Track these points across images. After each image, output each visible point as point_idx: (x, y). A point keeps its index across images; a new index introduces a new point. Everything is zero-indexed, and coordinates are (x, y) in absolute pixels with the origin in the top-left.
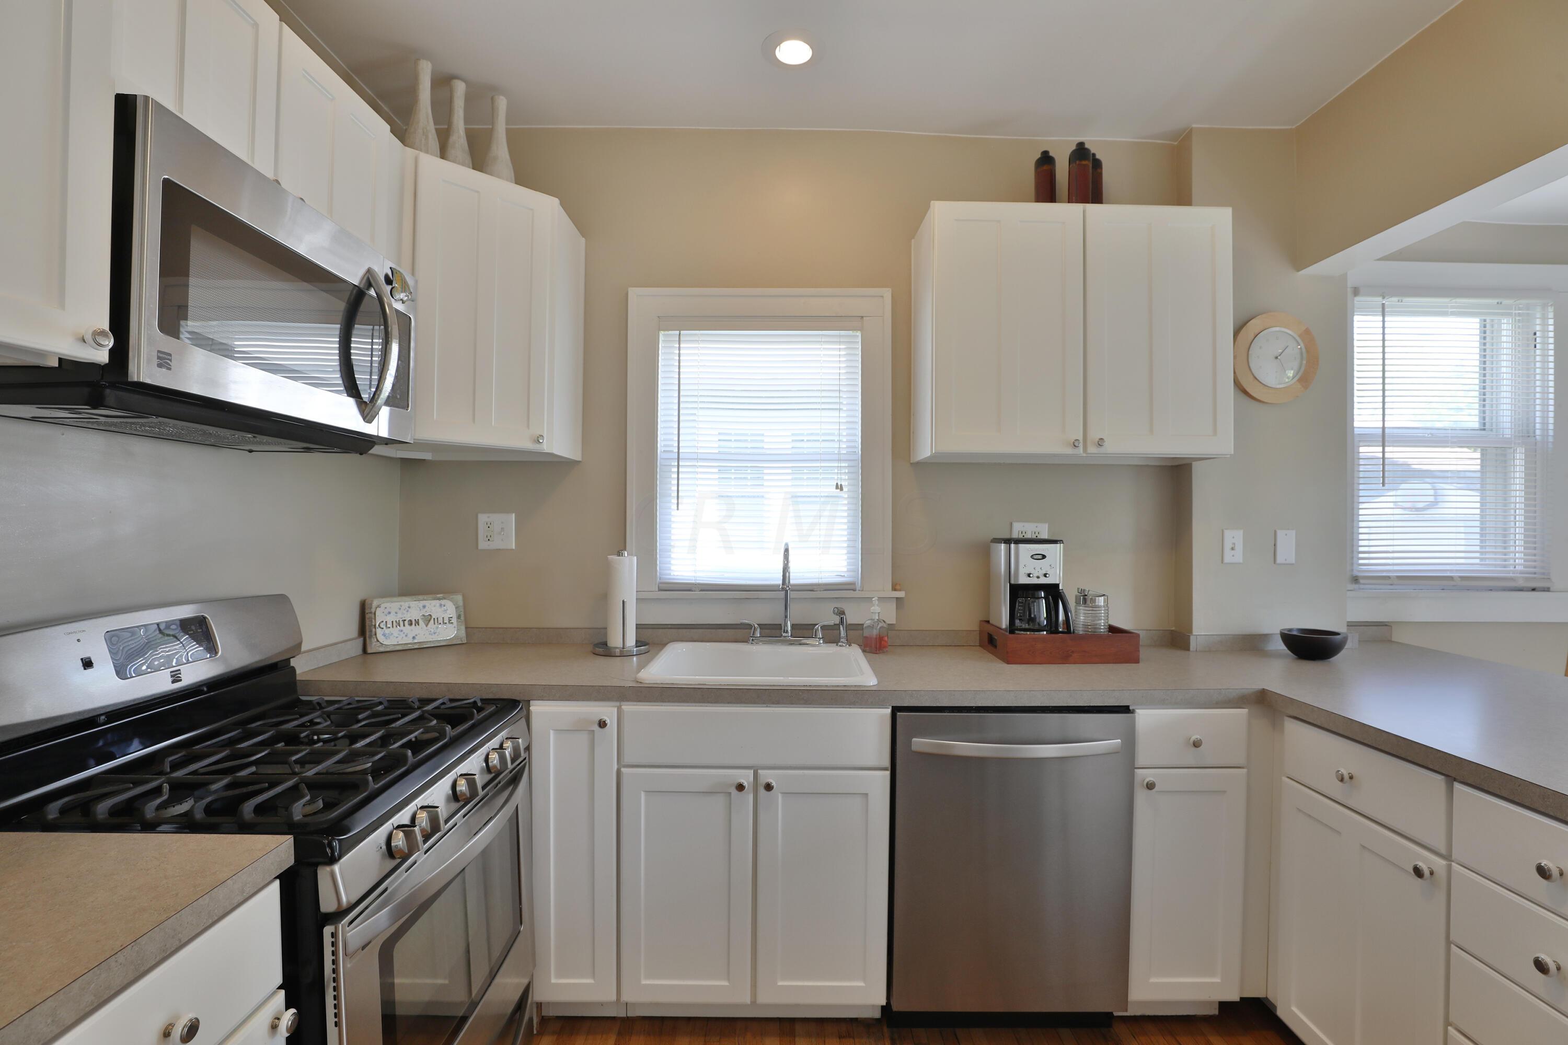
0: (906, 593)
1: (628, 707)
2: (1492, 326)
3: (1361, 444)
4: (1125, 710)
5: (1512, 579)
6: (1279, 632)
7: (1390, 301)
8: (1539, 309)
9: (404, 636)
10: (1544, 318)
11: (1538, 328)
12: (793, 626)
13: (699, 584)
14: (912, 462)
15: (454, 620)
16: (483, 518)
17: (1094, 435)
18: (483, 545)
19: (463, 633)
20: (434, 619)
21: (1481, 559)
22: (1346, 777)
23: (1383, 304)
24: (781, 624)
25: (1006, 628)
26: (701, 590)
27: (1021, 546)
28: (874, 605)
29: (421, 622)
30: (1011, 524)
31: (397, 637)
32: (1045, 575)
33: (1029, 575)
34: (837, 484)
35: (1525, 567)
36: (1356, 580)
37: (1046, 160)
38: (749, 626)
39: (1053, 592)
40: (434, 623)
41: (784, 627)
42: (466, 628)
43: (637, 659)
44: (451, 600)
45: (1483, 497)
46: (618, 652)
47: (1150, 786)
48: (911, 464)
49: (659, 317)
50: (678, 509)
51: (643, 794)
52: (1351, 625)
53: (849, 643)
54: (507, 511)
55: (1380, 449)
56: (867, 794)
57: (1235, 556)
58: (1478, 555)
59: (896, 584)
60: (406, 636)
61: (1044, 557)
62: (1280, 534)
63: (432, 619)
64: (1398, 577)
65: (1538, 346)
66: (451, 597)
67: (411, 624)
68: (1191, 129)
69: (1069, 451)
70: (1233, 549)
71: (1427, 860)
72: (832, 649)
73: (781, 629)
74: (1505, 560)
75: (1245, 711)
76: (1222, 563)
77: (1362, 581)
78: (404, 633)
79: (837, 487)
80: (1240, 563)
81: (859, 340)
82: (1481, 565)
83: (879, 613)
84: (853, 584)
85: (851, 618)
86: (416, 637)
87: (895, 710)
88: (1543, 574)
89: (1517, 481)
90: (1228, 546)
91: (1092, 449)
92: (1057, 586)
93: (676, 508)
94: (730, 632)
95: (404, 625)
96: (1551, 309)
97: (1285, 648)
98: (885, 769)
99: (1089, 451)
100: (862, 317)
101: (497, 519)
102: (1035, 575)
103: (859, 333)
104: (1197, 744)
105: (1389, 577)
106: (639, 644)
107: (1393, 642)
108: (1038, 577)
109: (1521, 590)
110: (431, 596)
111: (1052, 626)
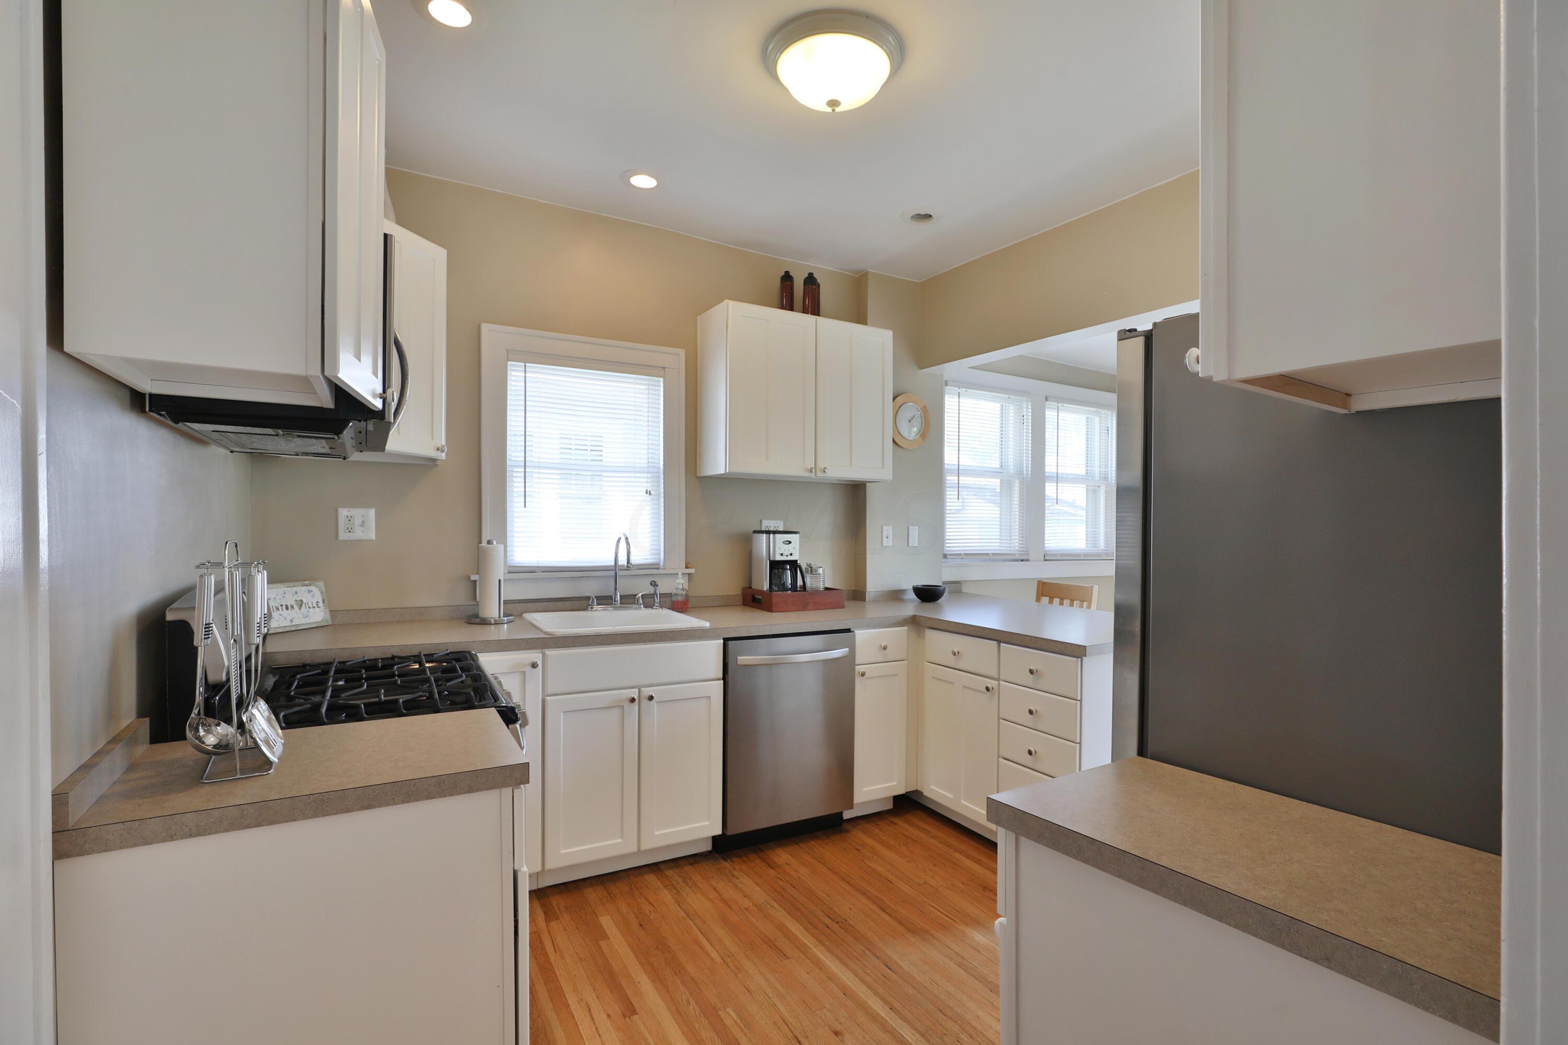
0: (695, 571)
1: (550, 652)
2: (1005, 410)
3: (948, 474)
4: (848, 631)
5: (1013, 555)
6: (912, 588)
7: (962, 390)
8: (1025, 403)
9: (283, 619)
10: (1027, 408)
11: (1025, 413)
12: (621, 596)
13: (542, 567)
14: (698, 475)
15: (321, 604)
16: (343, 513)
17: (821, 465)
18: (343, 536)
19: (328, 616)
20: (305, 604)
21: (1000, 543)
22: (957, 652)
23: (959, 392)
24: (611, 596)
25: (767, 591)
26: (544, 572)
27: (777, 535)
28: (679, 578)
29: (295, 606)
30: (761, 521)
31: (278, 621)
32: (791, 554)
33: (782, 555)
34: (647, 490)
35: (1019, 547)
36: (945, 556)
37: (787, 278)
38: (588, 598)
39: (794, 565)
40: (306, 608)
41: (615, 598)
42: (330, 611)
43: (507, 626)
44: (316, 586)
45: (1001, 508)
46: (493, 621)
47: (863, 674)
48: (697, 477)
49: (507, 350)
50: (525, 507)
51: (562, 714)
52: (944, 583)
53: (661, 607)
54: (366, 505)
55: (957, 478)
56: (709, 697)
57: (888, 542)
58: (998, 541)
59: (688, 564)
60: (285, 619)
61: (790, 542)
62: (911, 528)
63: (304, 604)
64: (965, 554)
65: (1025, 423)
66: (316, 583)
67: (287, 608)
68: (868, 272)
69: (807, 474)
70: (887, 537)
71: (991, 683)
72: (649, 611)
73: (612, 600)
74: (1010, 544)
75: (906, 628)
76: (882, 546)
77: (948, 557)
78: (283, 617)
79: (647, 493)
80: (890, 547)
81: (662, 384)
82: (1000, 546)
83: (683, 584)
84: (658, 564)
85: (661, 589)
86: (293, 620)
87: (726, 640)
88: (1026, 551)
89: (1016, 499)
90: (885, 536)
91: (820, 474)
92: (797, 561)
93: (523, 505)
94: (568, 604)
95: (282, 610)
96: (1030, 403)
97: (916, 597)
98: (719, 679)
99: (818, 475)
100: (664, 368)
101: (358, 514)
102: (786, 554)
103: (661, 380)
104: (885, 648)
105: (961, 554)
106: (505, 615)
107: (964, 593)
108: (787, 556)
109: (1017, 560)
110: (299, 583)
111: (794, 587)
